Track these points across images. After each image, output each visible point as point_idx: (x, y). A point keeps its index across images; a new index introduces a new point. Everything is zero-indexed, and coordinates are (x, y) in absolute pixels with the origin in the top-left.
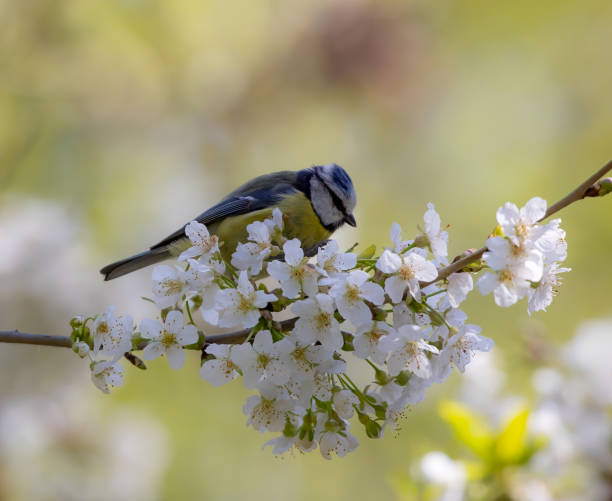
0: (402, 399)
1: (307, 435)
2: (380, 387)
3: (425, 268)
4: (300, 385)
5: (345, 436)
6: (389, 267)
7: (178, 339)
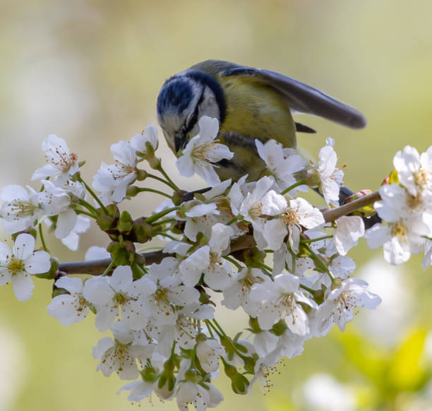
0: (276, 352)
1: (167, 384)
2: (254, 335)
3: (312, 215)
4: (159, 330)
5: (207, 388)
6: (272, 208)
7: (26, 267)
